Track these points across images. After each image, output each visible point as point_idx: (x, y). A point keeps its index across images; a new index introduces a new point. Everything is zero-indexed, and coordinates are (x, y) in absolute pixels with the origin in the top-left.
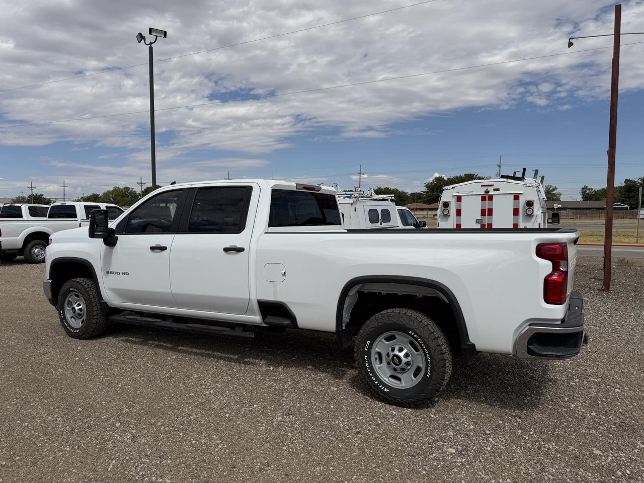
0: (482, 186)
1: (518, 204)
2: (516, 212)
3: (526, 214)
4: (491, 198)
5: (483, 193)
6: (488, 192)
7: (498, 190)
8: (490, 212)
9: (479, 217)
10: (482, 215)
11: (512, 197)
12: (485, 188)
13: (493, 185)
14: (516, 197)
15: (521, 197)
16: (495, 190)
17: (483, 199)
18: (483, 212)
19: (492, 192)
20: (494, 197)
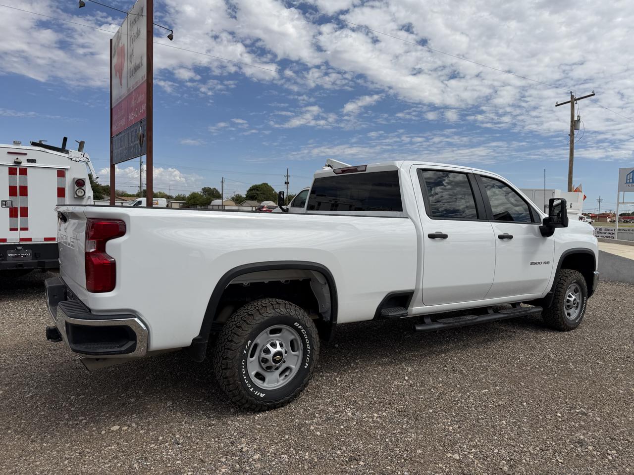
0: (9, 153)
1: (64, 182)
2: (61, 192)
3: (76, 196)
4: (24, 172)
5: (11, 163)
6: (20, 163)
7: (34, 161)
8: (24, 191)
9: (7, 197)
10: (10, 195)
11: (56, 172)
12: (14, 157)
13: (26, 154)
14: (61, 173)
15: (67, 174)
16: (29, 161)
17: (12, 171)
18: (13, 191)
19: (25, 164)
20: (29, 170)
